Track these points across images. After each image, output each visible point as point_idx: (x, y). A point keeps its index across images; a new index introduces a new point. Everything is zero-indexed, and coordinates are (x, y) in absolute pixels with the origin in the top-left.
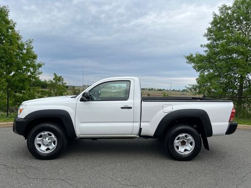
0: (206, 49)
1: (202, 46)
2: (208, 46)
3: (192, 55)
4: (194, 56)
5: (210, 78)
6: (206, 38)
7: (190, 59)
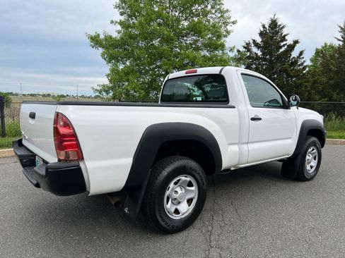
0: (119, 28)
1: (112, 22)
2: (121, 23)
3: (98, 36)
4: (102, 37)
5: (127, 73)
6: (117, 12)
7: (96, 41)
